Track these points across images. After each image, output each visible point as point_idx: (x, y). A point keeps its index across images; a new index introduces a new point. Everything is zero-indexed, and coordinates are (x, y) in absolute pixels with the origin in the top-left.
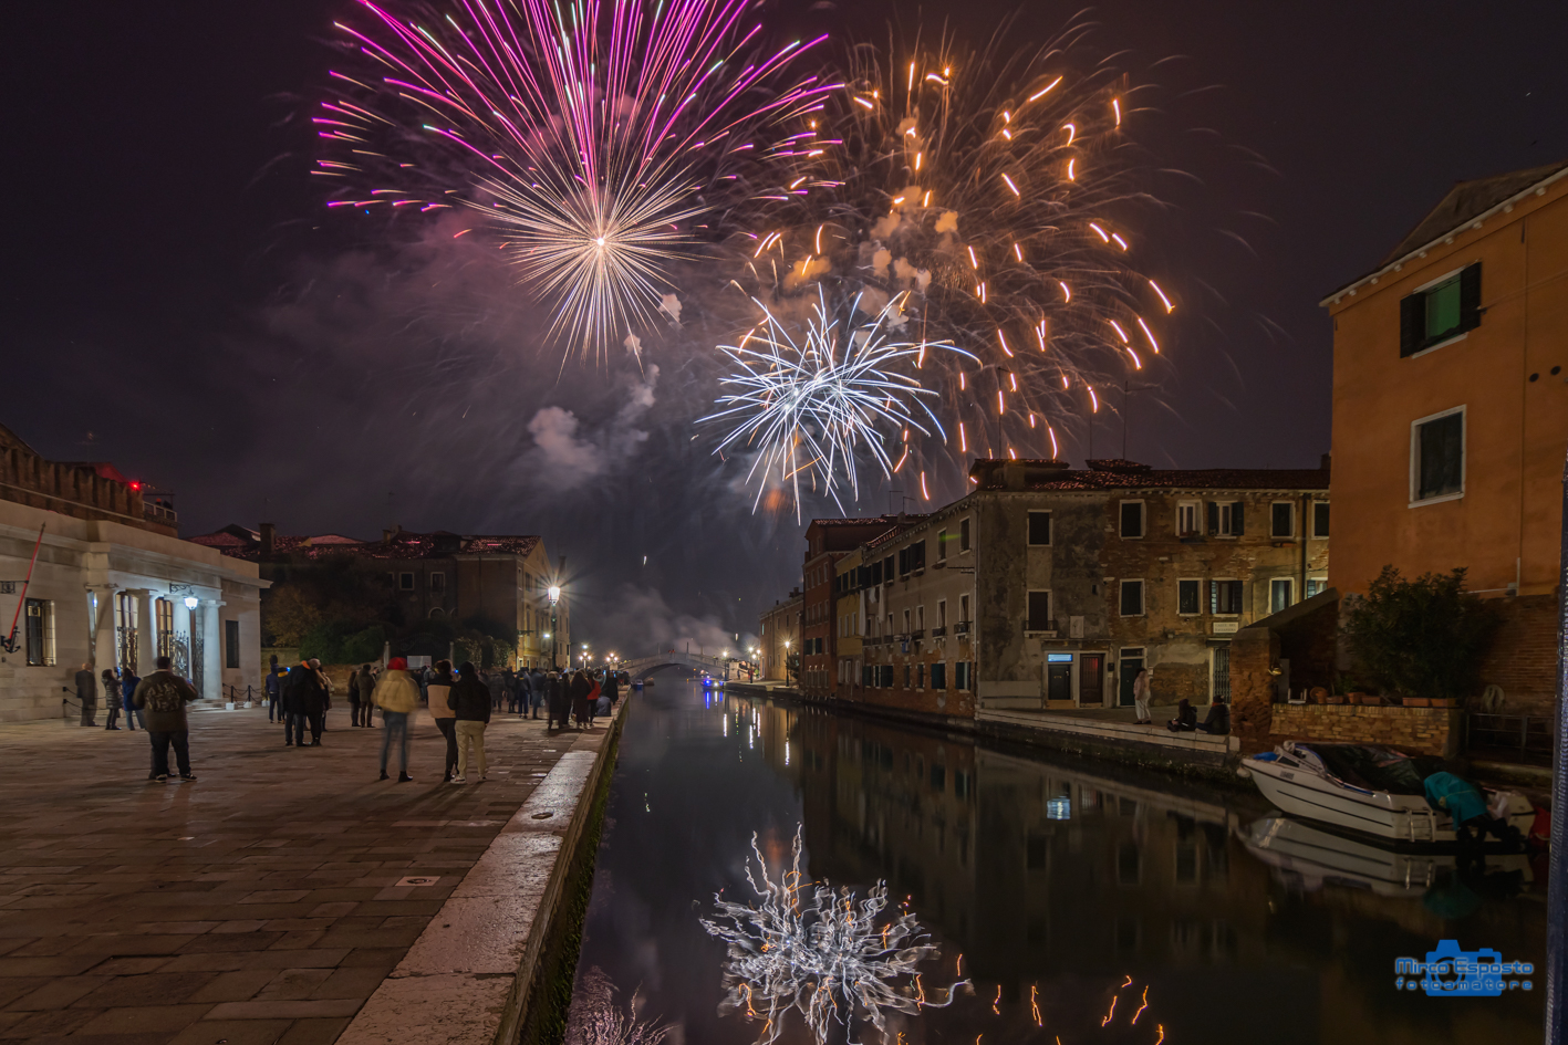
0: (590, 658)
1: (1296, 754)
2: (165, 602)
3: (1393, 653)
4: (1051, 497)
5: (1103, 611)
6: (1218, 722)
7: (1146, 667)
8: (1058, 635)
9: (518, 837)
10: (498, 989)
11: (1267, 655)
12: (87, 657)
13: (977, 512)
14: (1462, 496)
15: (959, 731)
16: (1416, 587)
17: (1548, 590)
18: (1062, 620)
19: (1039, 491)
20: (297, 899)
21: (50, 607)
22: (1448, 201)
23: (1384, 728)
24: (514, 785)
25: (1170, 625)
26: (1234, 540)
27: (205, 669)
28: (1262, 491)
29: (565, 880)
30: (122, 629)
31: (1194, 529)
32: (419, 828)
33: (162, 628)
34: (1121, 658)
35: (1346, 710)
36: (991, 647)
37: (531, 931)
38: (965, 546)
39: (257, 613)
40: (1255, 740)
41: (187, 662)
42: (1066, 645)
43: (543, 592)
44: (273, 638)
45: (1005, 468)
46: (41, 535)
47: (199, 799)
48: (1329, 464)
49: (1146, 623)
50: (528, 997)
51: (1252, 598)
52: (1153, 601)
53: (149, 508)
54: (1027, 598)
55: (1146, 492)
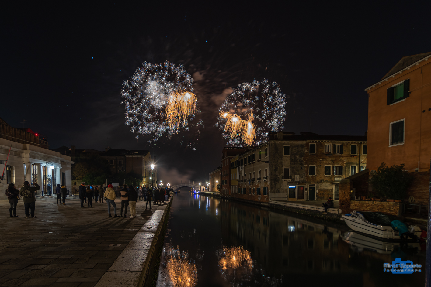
0: (162, 184)
1: (357, 214)
2: (45, 167)
3: (384, 187)
4: (290, 142)
5: (304, 174)
8: (292, 181)
9: (143, 233)
10: (137, 275)
11: (349, 187)
13: (270, 146)
14: (404, 144)
15: (264, 206)
16: (390, 169)
17: (427, 170)
18: (293, 176)
19: (287, 141)
20: (82, 249)
21: (13, 168)
22: (400, 62)
23: (381, 208)
24: (142, 219)
25: (323, 178)
26: (340, 155)
28: (348, 141)
29: (156, 245)
30: (33, 174)
31: (329, 152)
32: (115, 231)
33: (44, 174)
34: (309, 187)
35: (371, 202)
36: (273, 183)
37: (146, 259)
38: (266, 155)
39: (71, 170)
40: (346, 210)
42: (294, 183)
44: (75, 178)
45: (278, 134)
46: (11, 148)
47: (55, 221)
48: (367, 134)
49: (316, 178)
50: (145, 278)
51: (345, 171)
52: (318, 171)
53: (40, 141)
54: (283, 170)
55: (316, 141)
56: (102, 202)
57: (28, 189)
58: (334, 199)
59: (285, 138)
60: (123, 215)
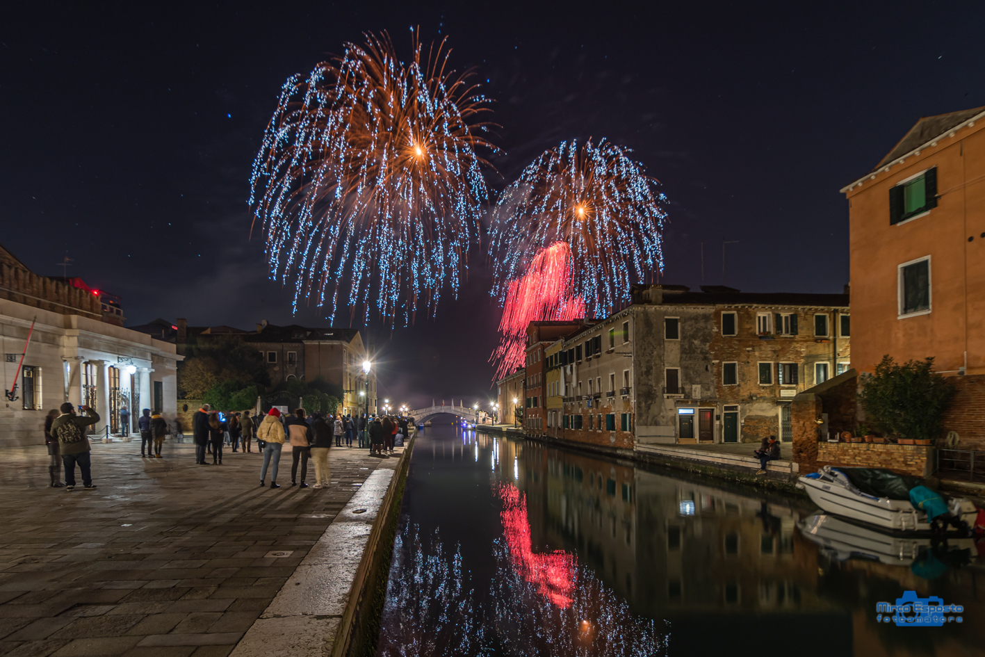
0: (390, 408)
1: (832, 474)
2: (114, 369)
3: (891, 410)
4: (679, 309)
5: (713, 381)
8: (685, 398)
9: (344, 525)
10: (331, 626)
11: (814, 411)
13: (633, 318)
14: (930, 312)
15: (625, 458)
16: (904, 368)
18: (687, 387)
19: (671, 306)
20: (200, 565)
21: (39, 371)
22: (916, 129)
23: (887, 458)
24: (341, 491)
25: (754, 391)
26: (790, 338)
28: (808, 307)
29: (375, 553)
30: (86, 386)
31: (767, 330)
32: (279, 519)
33: (112, 386)
34: (724, 412)
35: (863, 446)
36: (644, 404)
37: (352, 587)
38: (626, 338)
39: (175, 377)
40: (808, 465)
42: (690, 403)
43: (358, 365)
44: (185, 393)
45: (650, 290)
46: (33, 323)
47: (136, 499)
48: (849, 291)
49: (739, 390)
50: (350, 632)
51: (804, 375)
52: (743, 375)
53: (104, 307)
54: (665, 373)
55: (737, 307)
56: (249, 451)
57: (71, 422)
58: (780, 440)
59: (667, 300)
60: (298, 481)
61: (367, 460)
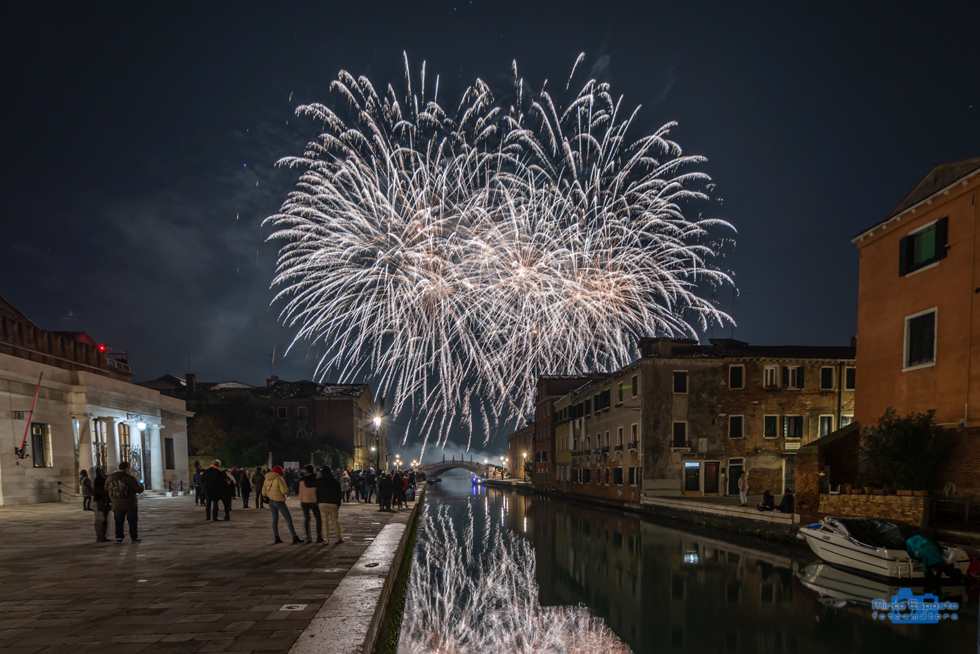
0: (401, 463)
1: (832, 524)
2: (124, 426)
3: (892, 462)
4: (688, 362)
5: (719, 435)
6: (787, 506)
7: (744, 470)
8: (691, 451)
9: (356, 579)
11: (817, 463)
12: (73, 462)
13: (642, 372)
14: (934, 364)
15: (631, 510)
16: (906, 421)
18: (694, 441)
19: (680, 358)
20: (216, 619)
21: (48, 428)
22: (929, 177)
23: (885, 509)
24: (354, 546)
25: (759, 444)
26: (796, 391)
27: (152, 470)
28: (815, 360)
29: (387, 606)
30: (96, 443)
31: (774, 383)
32: (293, 573)
33: (123, 443)
34: (729, 465)
35: (863, 498)
36: (651, 457)
37: (366, 638)
38: (635, 392)
39: (186, 433)
40: (808, 516)
41: (140, 465)
42: (696, 456)
43: (370, 421)
44: (196, 450)
45: (660, 344)
46: (40, 380)
47: (151, 555)
48: (856, 344)
49: (744, 443)
51: (808, 428)
52: (749, 429)
53: (112, 363)
54: (673, 426)
55: (745, 360)
59: (676, 354)
61: (379, 515)
